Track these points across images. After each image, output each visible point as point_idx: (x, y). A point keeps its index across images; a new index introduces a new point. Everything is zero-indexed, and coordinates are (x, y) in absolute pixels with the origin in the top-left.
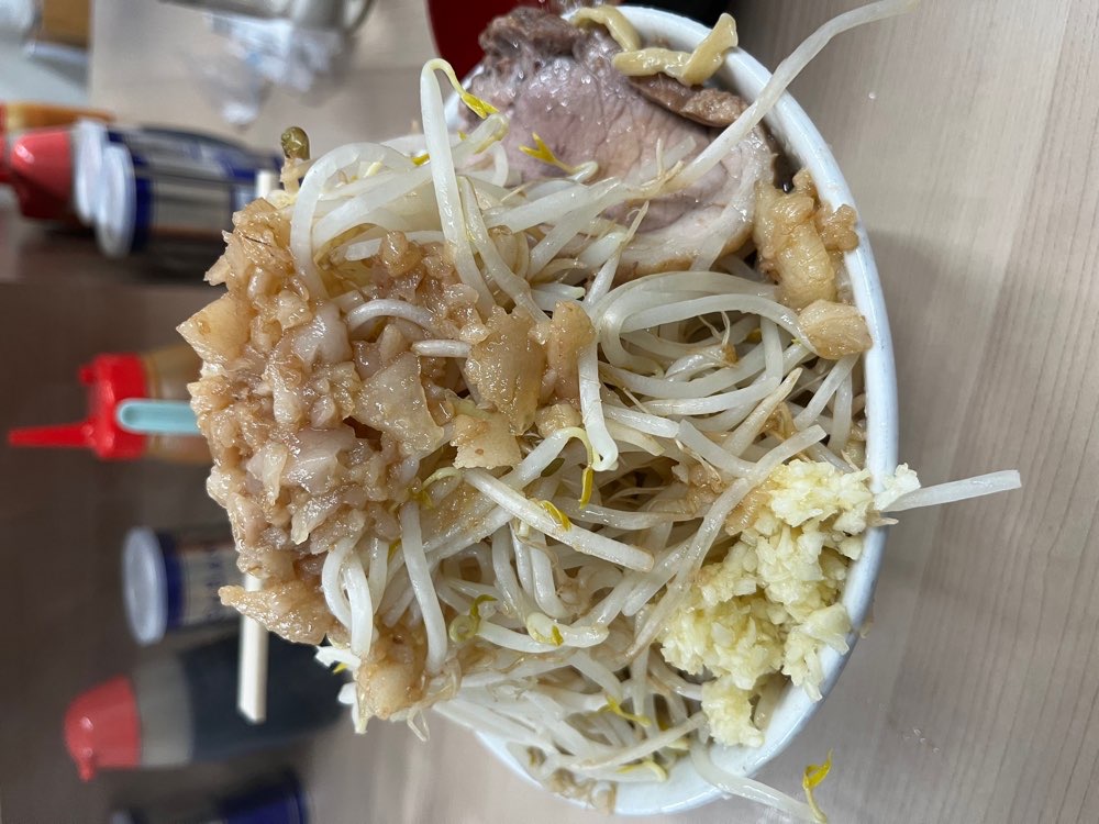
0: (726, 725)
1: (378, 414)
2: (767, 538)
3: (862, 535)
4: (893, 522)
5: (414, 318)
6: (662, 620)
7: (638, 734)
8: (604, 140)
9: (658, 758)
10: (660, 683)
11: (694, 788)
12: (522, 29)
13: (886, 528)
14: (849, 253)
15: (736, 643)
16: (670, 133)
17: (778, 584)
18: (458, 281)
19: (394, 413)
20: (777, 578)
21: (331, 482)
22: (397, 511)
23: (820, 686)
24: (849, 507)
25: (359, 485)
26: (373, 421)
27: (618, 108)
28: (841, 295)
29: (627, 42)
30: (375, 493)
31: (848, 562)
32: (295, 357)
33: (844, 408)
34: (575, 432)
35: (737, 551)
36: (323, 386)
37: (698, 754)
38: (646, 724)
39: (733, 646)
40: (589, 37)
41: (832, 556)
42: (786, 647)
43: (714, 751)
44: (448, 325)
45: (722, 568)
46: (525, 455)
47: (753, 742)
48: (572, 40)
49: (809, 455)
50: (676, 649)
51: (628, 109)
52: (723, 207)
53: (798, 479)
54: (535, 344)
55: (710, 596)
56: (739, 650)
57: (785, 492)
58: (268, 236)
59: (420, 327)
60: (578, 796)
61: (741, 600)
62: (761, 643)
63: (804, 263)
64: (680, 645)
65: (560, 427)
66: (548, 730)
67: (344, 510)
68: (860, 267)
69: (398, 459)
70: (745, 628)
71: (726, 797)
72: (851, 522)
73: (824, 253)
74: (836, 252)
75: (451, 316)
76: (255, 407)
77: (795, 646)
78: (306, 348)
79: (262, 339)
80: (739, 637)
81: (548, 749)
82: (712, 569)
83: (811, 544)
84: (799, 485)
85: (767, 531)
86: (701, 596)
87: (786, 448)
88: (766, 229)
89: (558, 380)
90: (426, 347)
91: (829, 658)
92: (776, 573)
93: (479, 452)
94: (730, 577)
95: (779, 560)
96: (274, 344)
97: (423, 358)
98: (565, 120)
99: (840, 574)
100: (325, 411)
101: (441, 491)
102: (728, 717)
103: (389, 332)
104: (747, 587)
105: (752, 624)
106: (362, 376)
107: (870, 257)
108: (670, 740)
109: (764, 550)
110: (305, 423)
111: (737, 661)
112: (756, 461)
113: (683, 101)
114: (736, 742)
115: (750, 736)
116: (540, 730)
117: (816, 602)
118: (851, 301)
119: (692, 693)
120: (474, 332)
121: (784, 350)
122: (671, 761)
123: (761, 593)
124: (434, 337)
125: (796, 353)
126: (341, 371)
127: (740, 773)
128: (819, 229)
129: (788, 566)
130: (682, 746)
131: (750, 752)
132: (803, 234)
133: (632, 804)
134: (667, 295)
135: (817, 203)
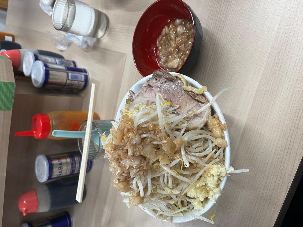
0: (198, 207)
1: (147, 155)
2: (209, 176)
3: (224, 177)
4: (230, 175)
5: (152, 137)
6: (189, 189)
7: (178, 208)
8: (179, 100)
9: (181, 212)
10: (184, 199)
11: (190, 218)
12: (164, 75)
13: (228, 176)
14: (225, 131)
15: (201, 193)
16: (192, 101)
17: (210, 184)
18: (161, 132)
19: (150, 154)
20: (210, 183)
21: (139, 166)
22: (147, 171)
23: (215, 201)
24: (223, 173)
25: (143, 167)
26: (146, 156)
27: (182, 94)
28: (223, 137)
29: (185, 83)
30: (145, 168)
31: (220, 180)
32: (132, 144)
33: (222, 155)
34: (180, 159)
35: (203, 178)
36: (137, 149)
37: (190, 211)
38: (180, 206)
39: (200, 194)
40: (177, 79)
41: (219, 180)
42: (209, 194)
43: (193, 211)
44: (159, 139)
45: (200, 181)
46: (171, 162)
47: (202, 210)
48: (173, 79)
49: (216, 163)
50: (191, 194)
51: (184, 95)
52: (202, 117)
53: (215, 168)
54: (174, 143)
55: (198, 185)
56: (201, 194)
57: (213, 170)
58: (130, 123)
59: (153, 139)
60: (164, 219)
61: (202, 186)
62: (205, 193)
63: (217, 131)
64: (192, 194)
65: (178, 158)
66: (160, 207)
67: (140, 171)
68: (226, 133)
69: (149, 162)
70: (202, 190)
71: (196, 219)
72: (223, 175)
73: (221, 130)
74: (222, 130)
75: (159, 138)
76: (123, 151)
77: (211, 194)
78: (134, 142)
79: (126, 140)
80: (202, 192)
81: (159, 210)
82: (198, 181)
83: (216, 178)
84: (215, 169)
85: (209, 175)
86: (196, 185)
87: (213, 162)
88: (210, 123)
89: (177, 150)
90: (155, 143)
91: (217, 196)
92: (210, 182)
93: (164, 162)
94: (201, 182)
95: (211, 180)
96: (128, 141)
97: (154, 145)
98: (172, 94)
99: (219, 182)
100: (138, 153)
101: (154, 167)
102: (198, 205)
103: (149, 140)
104: (204, 184)
105: (204, 190)
106: (143, 147)
107: (228, 132)
108: (185, 209)
109: (208, 178)
110: (134, 155)
111: (201, 196)
112: (208, 164)
113: (195, 97)
114: (199, 210)
115: (202, 209)
116: (158, 207)
117: (215, 187)
118: (224, 139)
119: (190, 200)
120: (164, 141)
121: (212, 144)
122: (184, 213)
123: (206, 185)
124: (156, 141)
125: (214, 144)
126: (139, 146)
127: (199, 215)
128: (220, 126)
129: (212, 181)
130: (187, 210)
131: (201, 211)
132: (217, 127)
133: (176, 221)
134: (194, 134)
135: (220, 122)
